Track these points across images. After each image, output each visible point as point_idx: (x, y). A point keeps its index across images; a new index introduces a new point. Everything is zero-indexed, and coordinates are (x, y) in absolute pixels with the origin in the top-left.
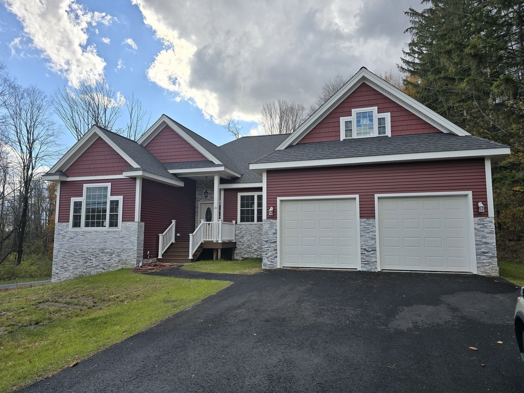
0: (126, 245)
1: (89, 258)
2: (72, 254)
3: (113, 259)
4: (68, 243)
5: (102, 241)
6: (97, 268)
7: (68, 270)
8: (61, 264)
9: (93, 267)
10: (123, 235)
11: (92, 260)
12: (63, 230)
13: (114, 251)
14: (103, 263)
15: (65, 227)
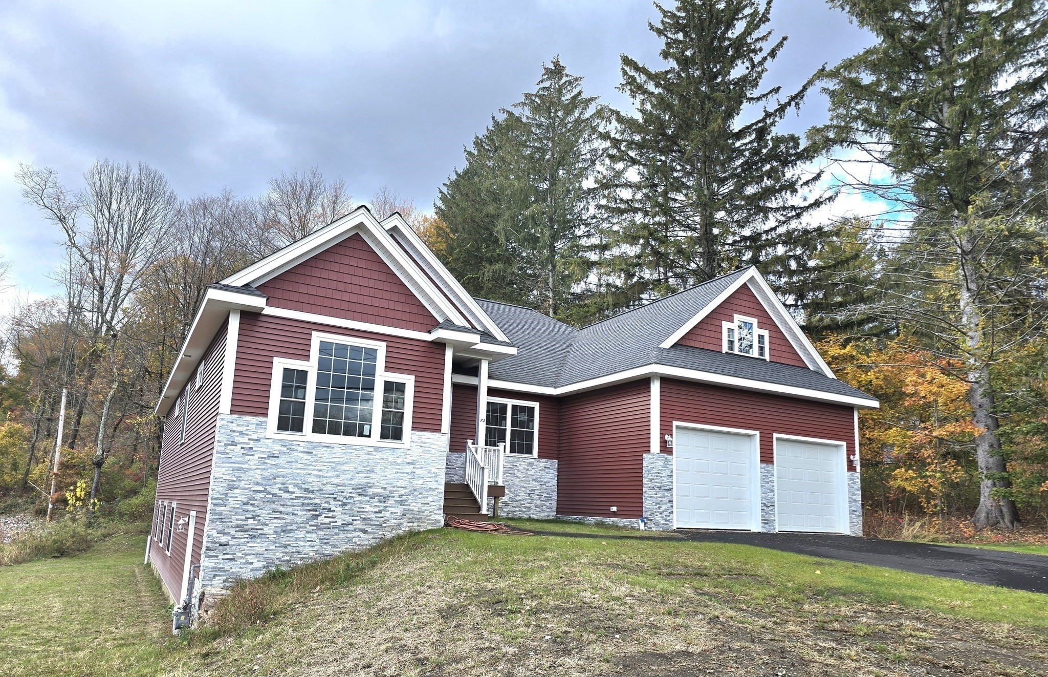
0: (421, 482)
1: (326, 505)
2: (274, 495)
3: (390, 509)
4: (263, 467)
5: (360, 468)
6: (346, 528)
7: (261, 534)
8: (237, 520)
9: (334, 527)
10: (415, 459)
11: (334, 511)
12: (247, 434)
13: (391, 492)
14: (364, 519)
15: (252, 427)
